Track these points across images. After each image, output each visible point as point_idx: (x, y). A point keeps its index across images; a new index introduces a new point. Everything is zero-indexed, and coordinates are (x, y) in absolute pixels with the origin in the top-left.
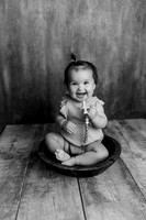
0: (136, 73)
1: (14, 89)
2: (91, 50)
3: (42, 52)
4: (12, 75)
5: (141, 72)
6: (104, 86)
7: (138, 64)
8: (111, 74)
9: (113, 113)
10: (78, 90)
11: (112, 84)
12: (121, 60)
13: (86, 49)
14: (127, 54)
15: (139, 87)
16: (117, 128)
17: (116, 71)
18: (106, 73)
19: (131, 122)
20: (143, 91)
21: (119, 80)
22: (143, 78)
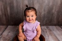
0: (54, 11)
1: (11, 14)
2: (38, 2)
3: (21, 2)
4: (11, 9)
5: (55, 10)
6: (42, 14)
7: (54, 7)
8: (44, 10)
9: (44, 24)
10: (29, 19)
11: (45, 14)
12: (48, 6)
13: (36, 1)
14: (51, 4)
15: (54, 15)
16: (45, 29)
17: (46, 10)
18: (43, 10)
19: (50, 27)
20: (56, 17)
21: (47, 13)
22: (56, 12)
